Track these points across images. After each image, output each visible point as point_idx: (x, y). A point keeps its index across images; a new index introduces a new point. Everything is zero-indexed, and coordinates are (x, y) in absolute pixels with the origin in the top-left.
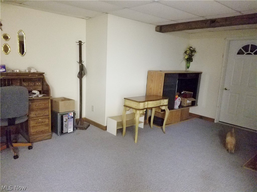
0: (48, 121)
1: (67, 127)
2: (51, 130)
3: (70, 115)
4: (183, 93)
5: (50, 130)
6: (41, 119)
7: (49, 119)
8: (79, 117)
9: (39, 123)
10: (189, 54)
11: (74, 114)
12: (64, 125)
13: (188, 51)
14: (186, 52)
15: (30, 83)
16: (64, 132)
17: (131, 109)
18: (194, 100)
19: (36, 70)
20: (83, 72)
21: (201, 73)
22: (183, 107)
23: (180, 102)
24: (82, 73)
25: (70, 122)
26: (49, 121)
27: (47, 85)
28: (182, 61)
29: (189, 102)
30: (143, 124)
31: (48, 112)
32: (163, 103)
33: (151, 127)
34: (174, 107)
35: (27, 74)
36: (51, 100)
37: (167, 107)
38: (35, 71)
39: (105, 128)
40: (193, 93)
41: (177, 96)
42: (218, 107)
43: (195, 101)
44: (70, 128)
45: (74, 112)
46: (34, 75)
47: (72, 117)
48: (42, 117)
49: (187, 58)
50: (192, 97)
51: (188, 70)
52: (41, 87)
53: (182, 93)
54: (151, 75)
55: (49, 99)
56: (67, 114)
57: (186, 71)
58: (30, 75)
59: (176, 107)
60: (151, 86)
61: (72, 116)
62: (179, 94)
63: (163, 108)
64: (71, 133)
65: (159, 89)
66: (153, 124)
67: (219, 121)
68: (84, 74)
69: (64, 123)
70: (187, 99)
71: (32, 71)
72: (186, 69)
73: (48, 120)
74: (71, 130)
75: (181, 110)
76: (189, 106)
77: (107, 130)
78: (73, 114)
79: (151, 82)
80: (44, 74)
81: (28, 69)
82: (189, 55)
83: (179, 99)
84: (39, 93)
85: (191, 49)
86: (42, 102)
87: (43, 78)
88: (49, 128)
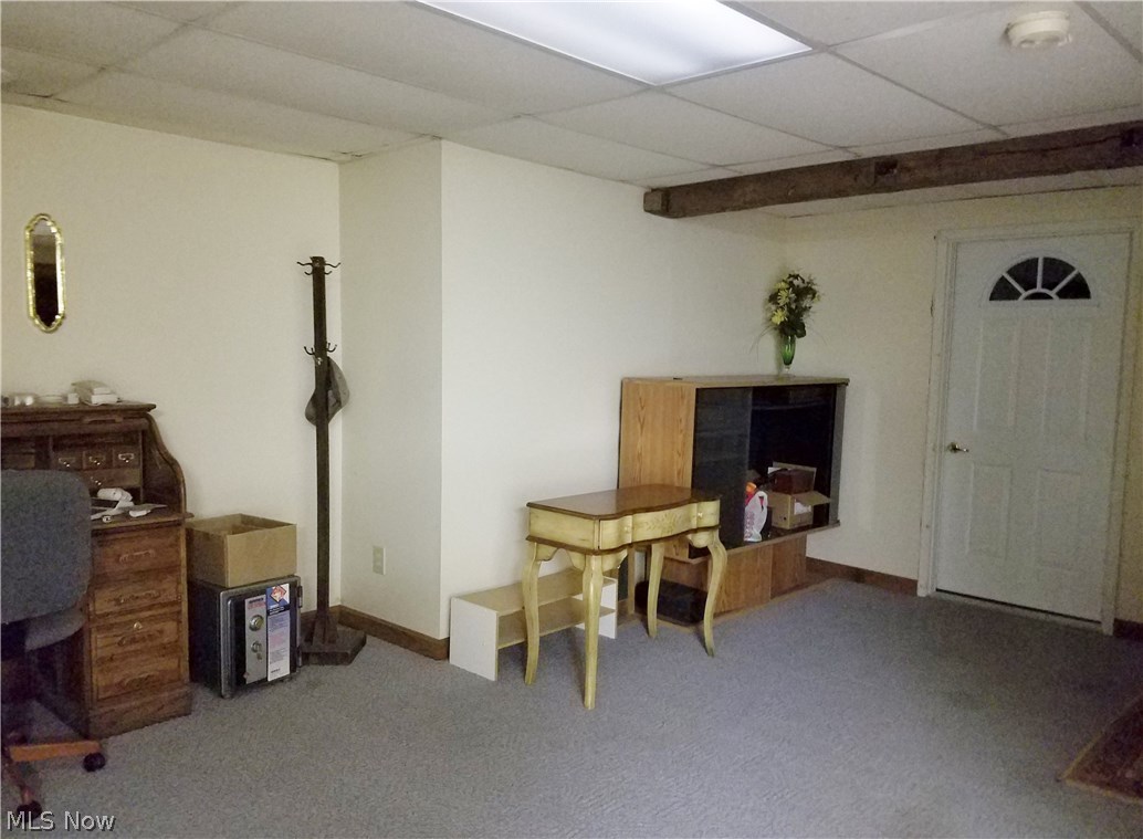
0: (175, 631)
1: (263, 657)
2: (188, 674)
3: (277, 596)
4: (774, 473)
5: (186, 675)
6: (141, 621)
7: (179, 622)
8: (314, 607)
9: (134, 641)
10: (788, 305)
11: (296, 590)
12: (249, 645)
13: (783, 293)
14: (774, 298)
15: (88, 455)
16: (251, 677)
17: (562, 551)
18: (821, 499)
19: (113, 393)
20: (330, 393)
21: (845, 383)
22: (779, 532)
23: (765, 510)
24: (325, 401)
25: (277, 632)
26: (178, 631)
27: (171, 463)
28: (761, 335)
29: (801, 508)
30: (613, 617)
31: (176, 590)
32: (699, 518)
33: (648, 632)
34: (742, 535)
35: (75, 412)
36: (187, 530)
37: (716, 533)
38: (111, 399)
39: (440, 650)
40: (815, 470)
41: (751, 487)
42: (927, 527)
43: (828, 505)
44: (278, 657)
45: (293, 579)
46: (108, 418)
47: (287, 607)
48: (147, 614)
49: (782, 323)
50: (815, 489)
51: (786, 370)
52: (138, 472)
53: (770, 470)
54: (634, 397)
55: (178, 524)
56: (261, 590)
57: (777, 377)
58: (88, 419)
59: (753, 532)
60: (639, 446)
61: (287, 598)
62: (758, 476)
63: (701, 540)
64: (281, 680)
65: (674, 456)
66: (658, 617)
67: (937, 590)
68: (339, 404)
69: (251, 638)
70: (793, 498)
71: (97, 399)
72: (779, 368)
73: (175, 624)
74: (280, 667)
75: (774, 545)
76: (803, 528)
77: (453, 660)
78: (288, 594)
79: (639, 426)
80: (152, 413)
81: (75, 391)
82: (790, 310)
83: (762, 498)
84: (131, 498)
85: (796, 282)
86: (146, 542)
87: (146, 427)
88: (179, 664)
